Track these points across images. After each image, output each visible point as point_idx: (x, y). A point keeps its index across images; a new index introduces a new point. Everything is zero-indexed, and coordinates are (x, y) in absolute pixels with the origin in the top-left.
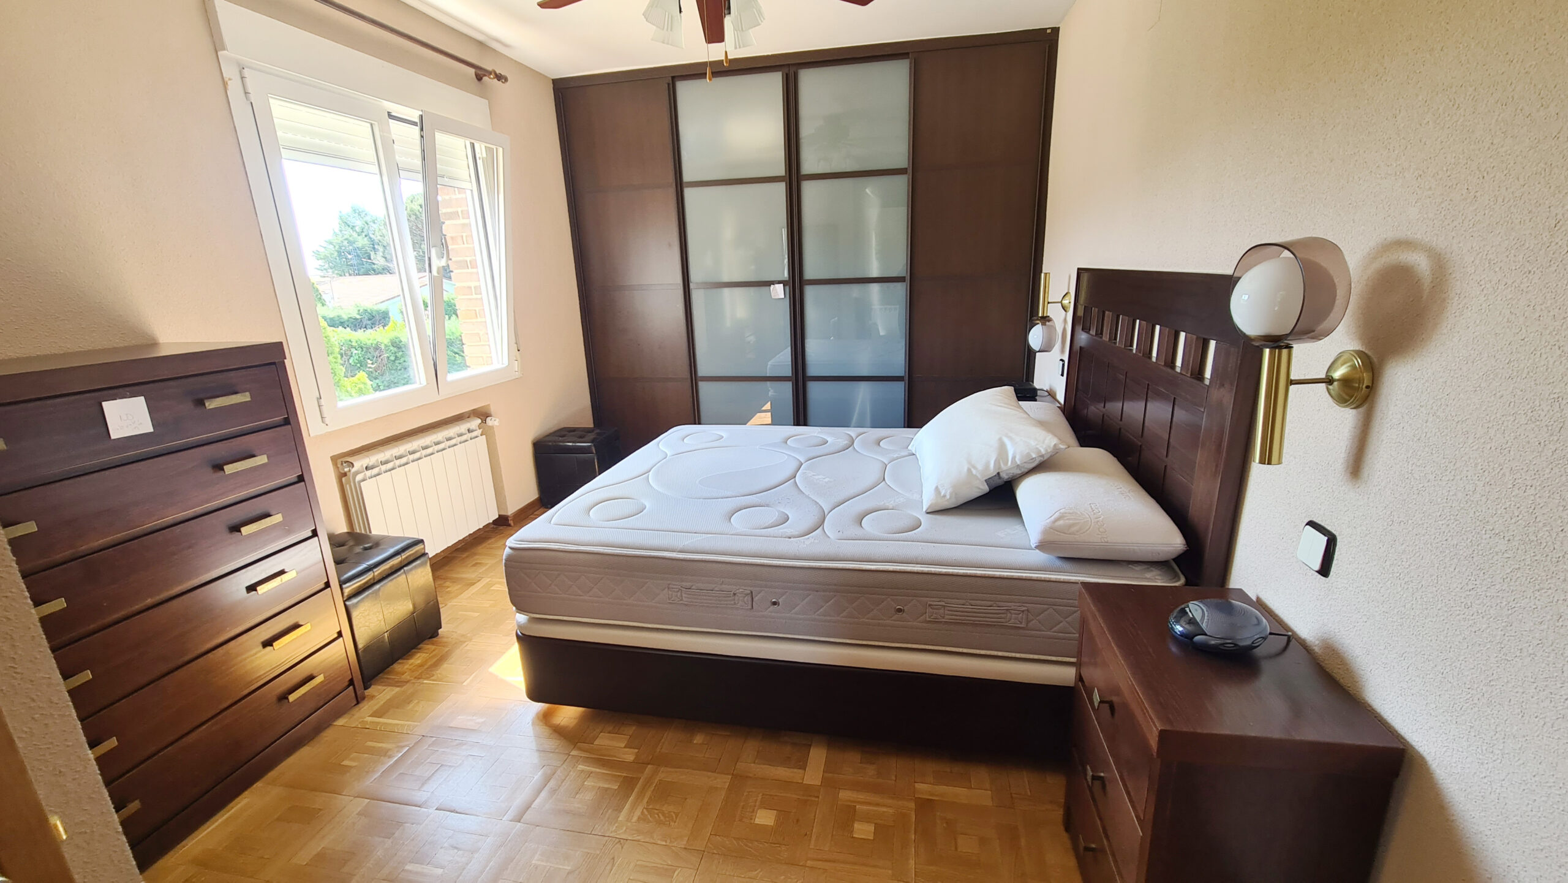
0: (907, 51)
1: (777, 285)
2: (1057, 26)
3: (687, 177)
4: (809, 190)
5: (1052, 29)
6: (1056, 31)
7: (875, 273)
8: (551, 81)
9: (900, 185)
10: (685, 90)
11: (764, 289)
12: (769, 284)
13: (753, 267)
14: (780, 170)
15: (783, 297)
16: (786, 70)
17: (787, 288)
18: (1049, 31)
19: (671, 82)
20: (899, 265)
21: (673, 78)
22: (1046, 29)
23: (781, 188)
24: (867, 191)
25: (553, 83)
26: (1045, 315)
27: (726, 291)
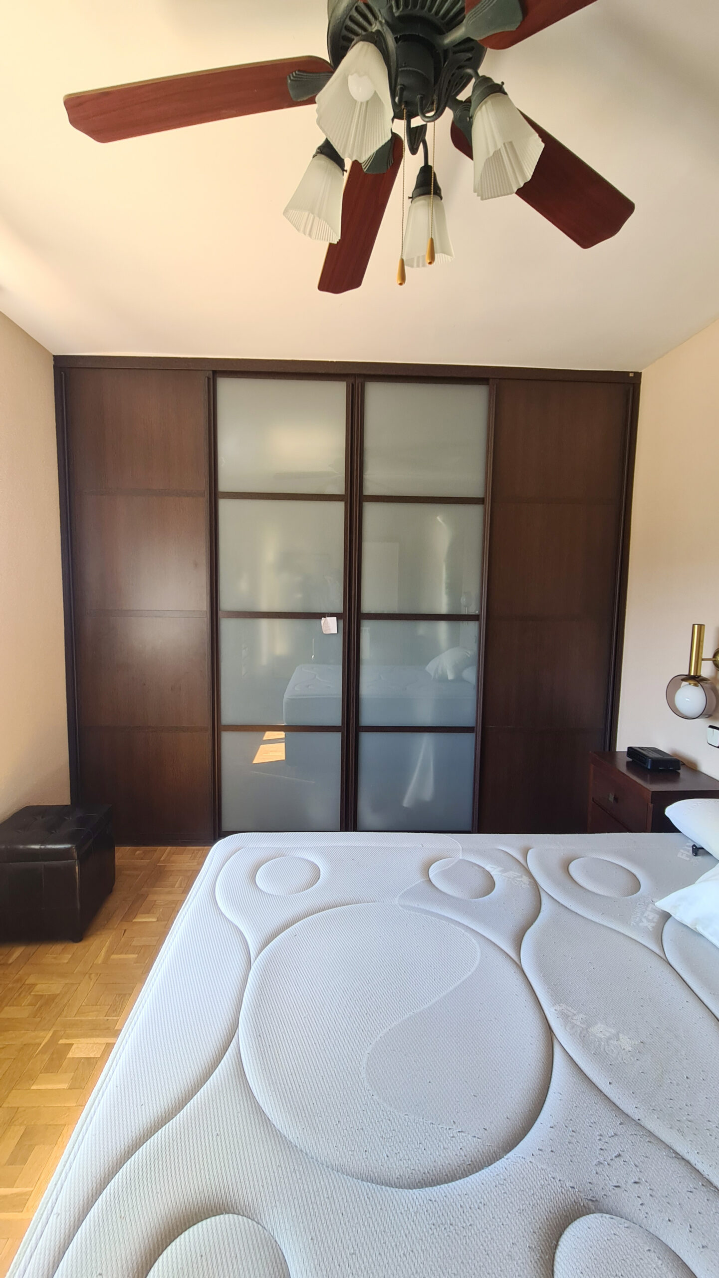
0: (485, 376)
1: (328, 618)
2: (640, 371)
3: (224, 485)
4: (372, 514)
5: (635, 373)
6: (638, 375)
7: (444, 609)
8: (52, 358)
9: (474, 516)
10: (227, 388)
11: (313, 622)
12: (320, 616)
13: (299, 596)
14: (338, 487)
15: (336, 632)
16: (352, 380)
17: (341, 622)
18: (631, 375)
19: (211, 377)
20: (471, 604)
21: (215, 372)
22: (629, 373)
23: (339, 508)
24: (438, 518)
25: (54, 360)
26: (698, 675)
27: (264, 623)
